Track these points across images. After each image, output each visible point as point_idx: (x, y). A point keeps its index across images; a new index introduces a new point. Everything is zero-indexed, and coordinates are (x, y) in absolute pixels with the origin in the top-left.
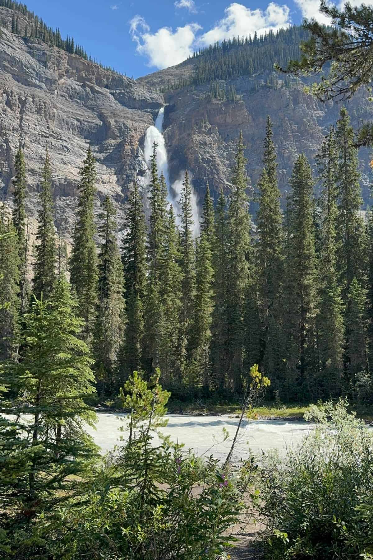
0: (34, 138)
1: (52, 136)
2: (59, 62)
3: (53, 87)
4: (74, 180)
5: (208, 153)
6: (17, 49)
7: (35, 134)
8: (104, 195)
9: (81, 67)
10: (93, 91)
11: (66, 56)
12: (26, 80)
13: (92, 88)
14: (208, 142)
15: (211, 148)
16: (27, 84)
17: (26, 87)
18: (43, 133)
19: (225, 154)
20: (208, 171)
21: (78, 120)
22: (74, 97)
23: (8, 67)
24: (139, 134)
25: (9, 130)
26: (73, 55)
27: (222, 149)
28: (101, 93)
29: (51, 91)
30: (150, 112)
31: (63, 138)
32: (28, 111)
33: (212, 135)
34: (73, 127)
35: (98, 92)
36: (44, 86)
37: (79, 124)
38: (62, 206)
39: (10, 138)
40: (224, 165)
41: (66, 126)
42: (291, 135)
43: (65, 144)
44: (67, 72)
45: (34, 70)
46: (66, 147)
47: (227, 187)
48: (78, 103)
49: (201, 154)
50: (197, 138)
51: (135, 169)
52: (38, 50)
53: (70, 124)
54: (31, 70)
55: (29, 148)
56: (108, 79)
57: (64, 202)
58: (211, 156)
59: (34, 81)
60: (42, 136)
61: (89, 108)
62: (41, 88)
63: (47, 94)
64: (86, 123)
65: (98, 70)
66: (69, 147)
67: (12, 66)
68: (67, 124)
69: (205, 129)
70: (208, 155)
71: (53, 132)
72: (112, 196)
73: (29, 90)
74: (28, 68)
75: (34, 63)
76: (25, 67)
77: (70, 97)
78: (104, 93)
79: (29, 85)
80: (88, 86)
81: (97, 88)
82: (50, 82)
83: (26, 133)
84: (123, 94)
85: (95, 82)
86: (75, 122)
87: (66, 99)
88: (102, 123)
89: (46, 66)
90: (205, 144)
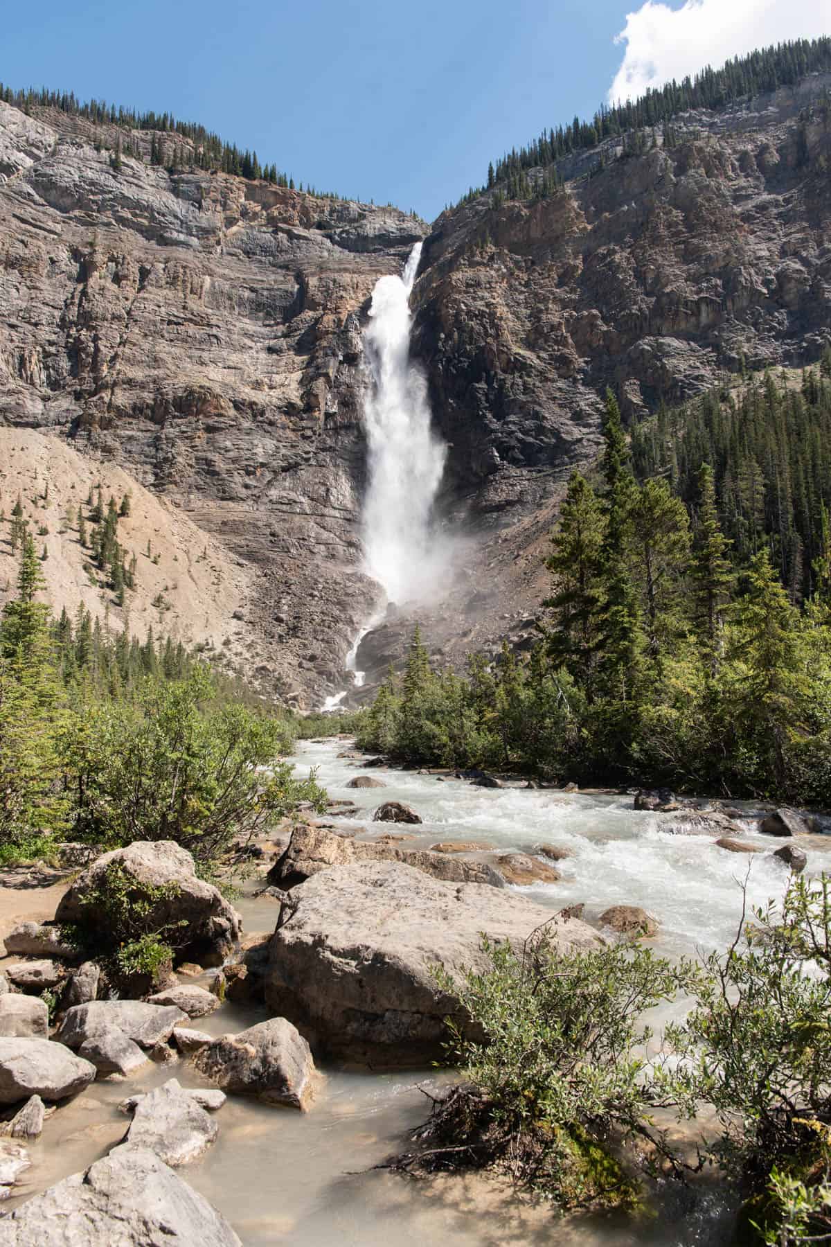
0: (152, 328)
1: (190, 320)
2: (225, 197)
3: (212, 241)
4: (201, 387)
5: (482, 298)
6: (149, 187)
7: (155, 321)
8: (259, 407)
9: (272, 200)
10: (291, 236)
11: (241, 186)
12: (162, 236)
13: (289, 233)
14: (483, 279)
15: (491, 289)
16: (164, 242)
17: (159, 247)
18: (172, 318)
19: (522, 297)
20: (479, 334)
21: (252, 290)
22: (254, 254)
23: (127, 219)
24: (364, 295)
25: (105, 319)
26: (256, 182)
27: (516, 290)
28: (305, 238)
29: (208, 250)
30: (394, 255)
31: (213, 322)
32: (152, 285)
33: (496, 266)
34: (241, 303)
35: (299, 237)
36: (194, 241)
37: (253, 295)
38: (172, 436)
39: (103, 332)
40: (518, 318)
41: (228, 303)
42: (666, 233)
43: (214, 331)
44: (244, 214)
45: (176, 217)
46: (216, 337)
47: (515, 358)
48: (260, 261)
49: (466, 305)
50: (460, 276)
51: (335, 355)
52: (187, 182)
53: (235, 298)
54: (171, 219)
55: (134, 345)
56: (323, 212)
57: (177, 429)
58: (488, 305)
59: (175, 235)
60: (170, 323)
61: (280, 267)
62: (187, 245)
63: (199, 255)
64: (265, 293)
65: (304, 200)
66: (222, 335)
67: (135, 215)
68: (230, 299)
69: (482, 257)
70: (482, 303)
71: (192, 314)
72: (279, 408)
73: (164, 252)
74: (164, 215)
75: (178, 206)
76: (158, 213)
77: (247, 253)
78: (312, 237)
79: (166, 244)
80: (283, 231)
81: (299, 231)
82: (205, 232)
83: (136, 321)
84: (347, 232)
85: (297, 222)
86: (247, 294)
87: (239, 259)
88: (297, 287)
89: (200, 208)
90: (478, 284)
